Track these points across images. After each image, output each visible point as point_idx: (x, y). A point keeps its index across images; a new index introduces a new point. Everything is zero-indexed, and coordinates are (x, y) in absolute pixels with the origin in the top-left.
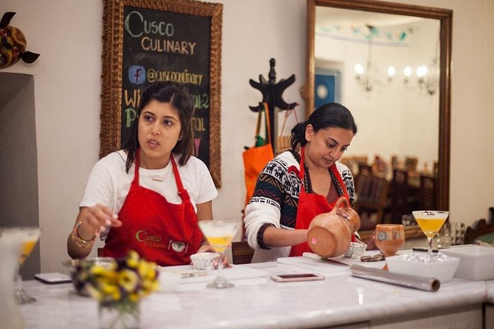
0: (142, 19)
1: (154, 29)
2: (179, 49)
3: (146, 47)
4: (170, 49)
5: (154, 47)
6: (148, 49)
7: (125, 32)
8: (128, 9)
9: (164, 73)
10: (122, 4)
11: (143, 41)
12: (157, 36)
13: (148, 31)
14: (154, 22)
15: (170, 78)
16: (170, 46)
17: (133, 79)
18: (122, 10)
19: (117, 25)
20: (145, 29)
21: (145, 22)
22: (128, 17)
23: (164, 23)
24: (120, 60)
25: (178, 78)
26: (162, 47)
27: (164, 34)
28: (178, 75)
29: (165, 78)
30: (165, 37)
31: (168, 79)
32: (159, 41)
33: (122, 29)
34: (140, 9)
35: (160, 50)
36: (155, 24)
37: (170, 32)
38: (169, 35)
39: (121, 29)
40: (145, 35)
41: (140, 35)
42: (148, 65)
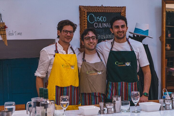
0: (94, 16)
1: (99, 19)
2: (108, 26)
4: (105, 26)
5: (99, 26)
6: (96, 27)
7: (88, 22)
8: (88, 13)
9: (103, 35)
10: (86, 12)
11: (94, 24)
12: (100, 22)
13: (96, 20)
14: (99, 17)
15: (105, 37)
18: (86, 14)
19: (85, 19)
22: (89, 16)
23: (102, 17)
25: (108, 37)
26: (102, 26)
27: (102, 21)
28: (108, 36)
29: (104, 37)
31: (104, 38)
32: (100, 24)
33: (86, 21)
34: (93, 13)
36: (99, 18)
37: (105, 20)
40: (95, 22)
41: (93, 22)
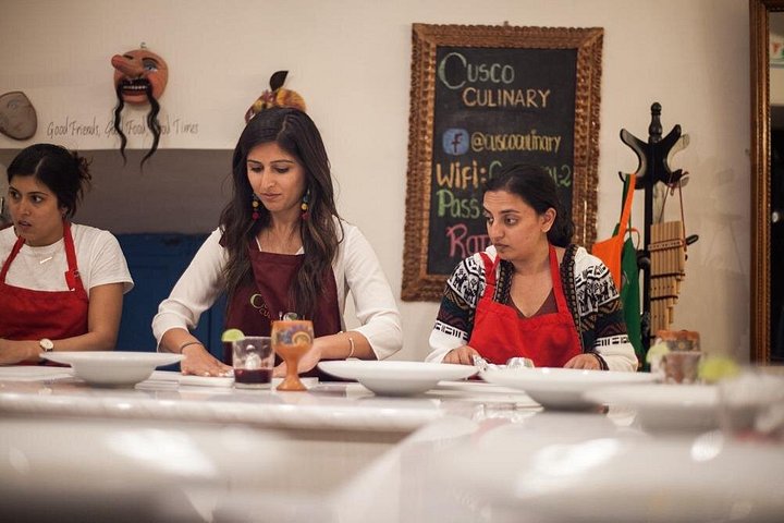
0: (464, 61)
1: (483, 75)
2: (522, 101)
3: (469, 101)
4: (508, 100)
5: (482, 100)
6: (472, 104)
7: (438, 83)
8: (442, 51)
9: (498, 138)
10: (433, 45)
11: (465, 93)
12: (489, 85)
13: (473, 78)
14: (484, 65)
15: (507, 144)
16: (509, 98)
17: (449, 148)
18: (433, 54)
19: (427, 74)
20: (470, 77)
21: (470, 66)
22: (443, 63)
23: (498, 65)
24: (430, 122)
25: (519, 144)
26: (495, 99)
27: (498, 81)
28: (519, 139)
29: (499, 144)
30: (501, 86)
31: (503, 146)
32: (490, 92)
33: (433, 80)
34: (462, 50)
35: (491, 105)
36: (484, 68)
37: (508, 77)
38: (507, 82)
39: (431, 79)
40: (469, 84)
41: (461, 86)
42: (471, 128)
